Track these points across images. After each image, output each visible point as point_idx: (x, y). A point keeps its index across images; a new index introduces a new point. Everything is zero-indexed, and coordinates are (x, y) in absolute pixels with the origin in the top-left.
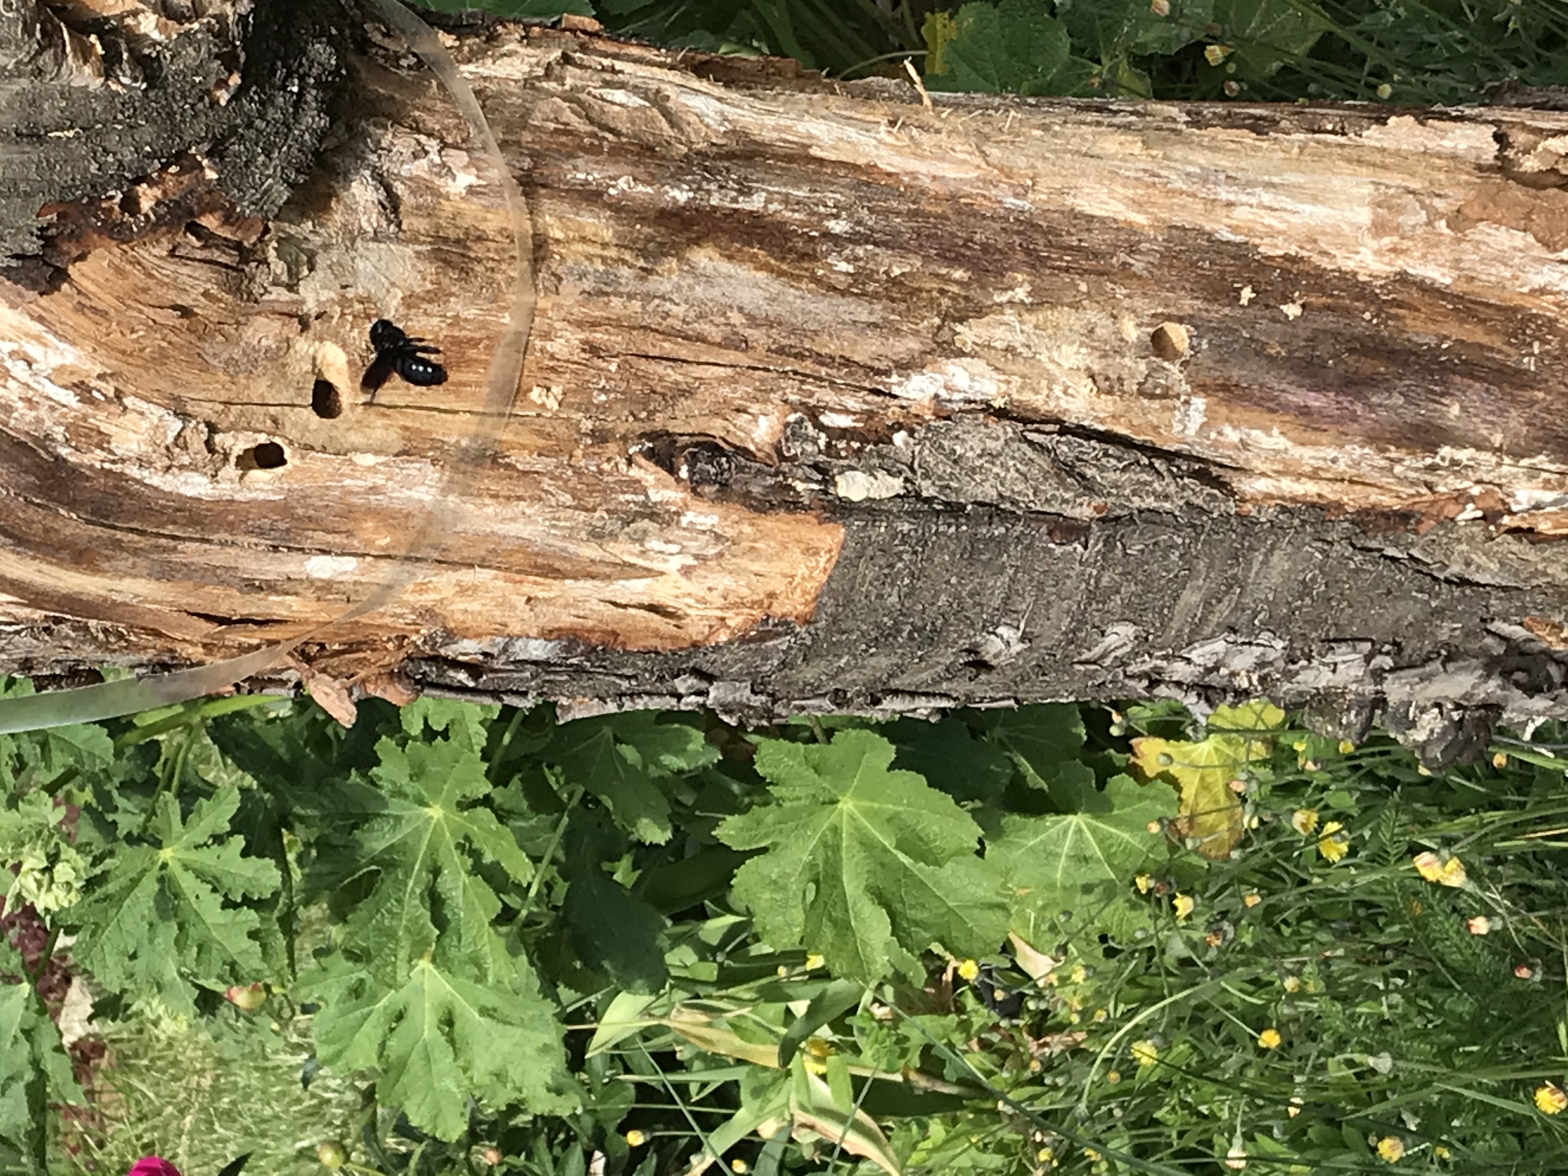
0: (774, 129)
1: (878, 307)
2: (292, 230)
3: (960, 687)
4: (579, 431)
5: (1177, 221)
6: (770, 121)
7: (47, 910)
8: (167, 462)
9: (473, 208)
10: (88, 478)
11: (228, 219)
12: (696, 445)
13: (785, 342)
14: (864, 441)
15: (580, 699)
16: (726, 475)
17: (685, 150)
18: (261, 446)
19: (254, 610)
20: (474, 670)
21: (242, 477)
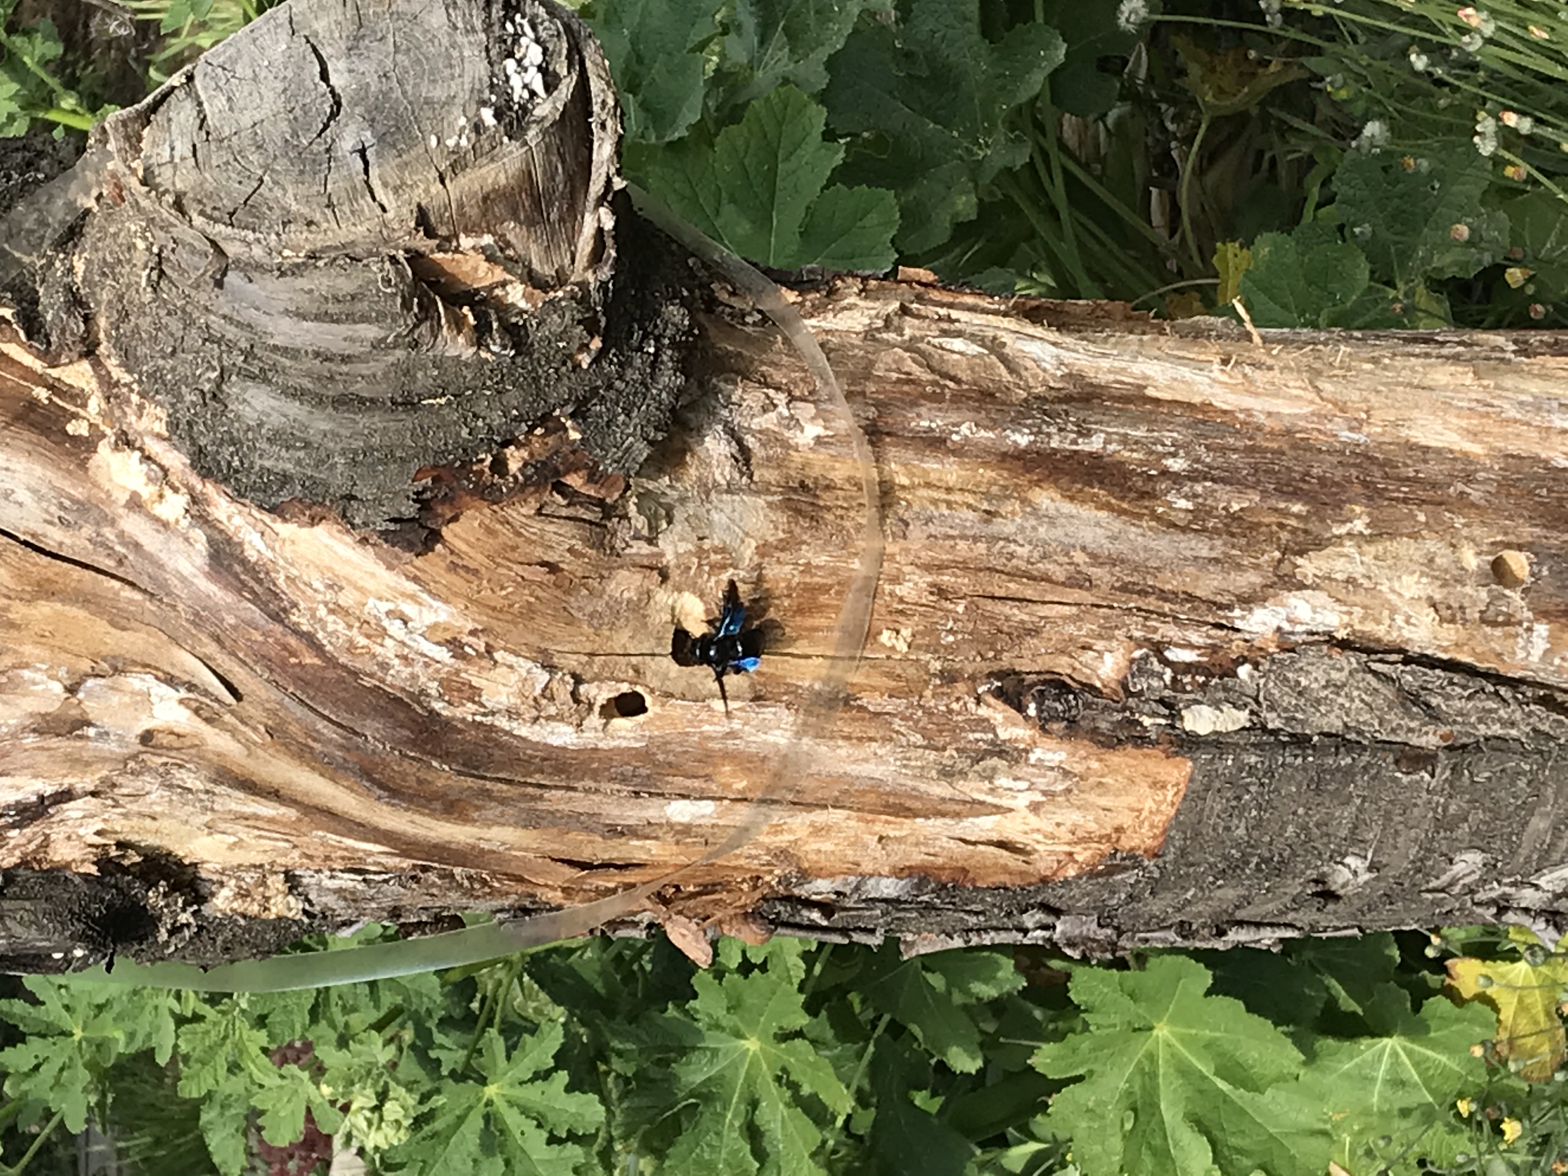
0: (1110, 371)
1: (1218, 543)
2: (651, 485)
3: (1305, 917)
4: (927, 672)
5: (1512, 449)
6: (1105, 363)
7: (377, 1149)
8: (535, 713)
9: (821, 457)
10: (460, 731)
11: (592, 477)
12: (1044, 682)
13: (1127, 579)
14: (1210, 675)
15: (925, 934)
16: (1074, 712)
17: (1024, 395)
18: (623, 695)
19: (615, 855)
20: (827, 908)
21: (605, 725)
